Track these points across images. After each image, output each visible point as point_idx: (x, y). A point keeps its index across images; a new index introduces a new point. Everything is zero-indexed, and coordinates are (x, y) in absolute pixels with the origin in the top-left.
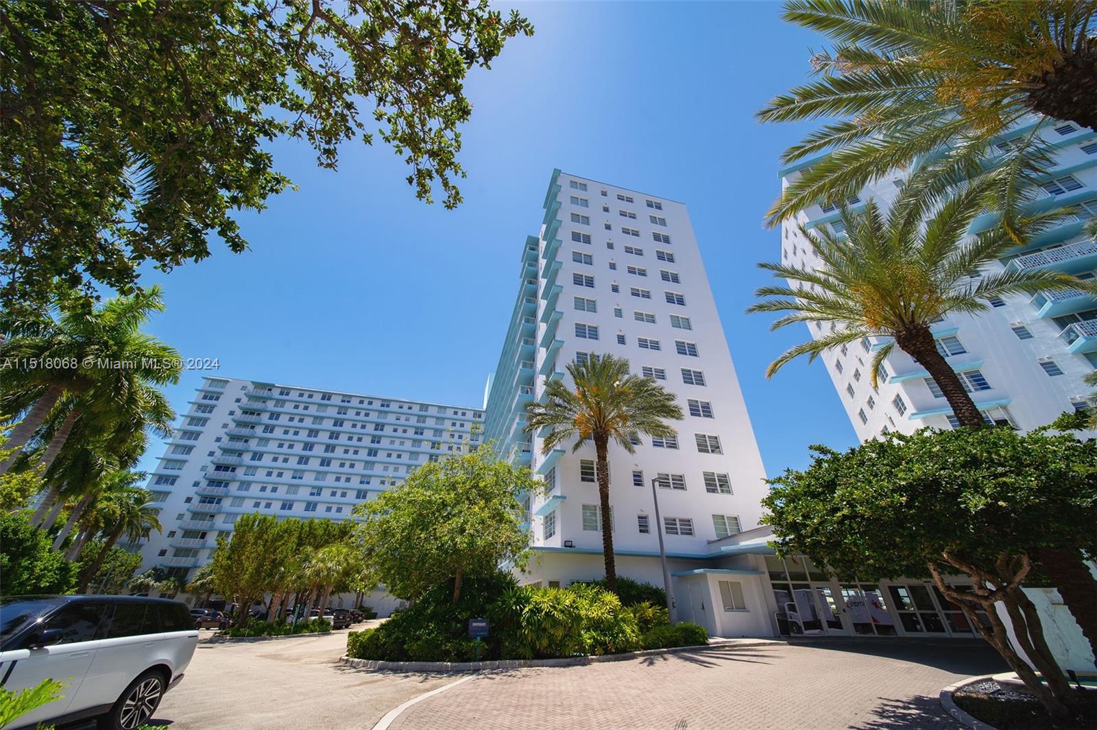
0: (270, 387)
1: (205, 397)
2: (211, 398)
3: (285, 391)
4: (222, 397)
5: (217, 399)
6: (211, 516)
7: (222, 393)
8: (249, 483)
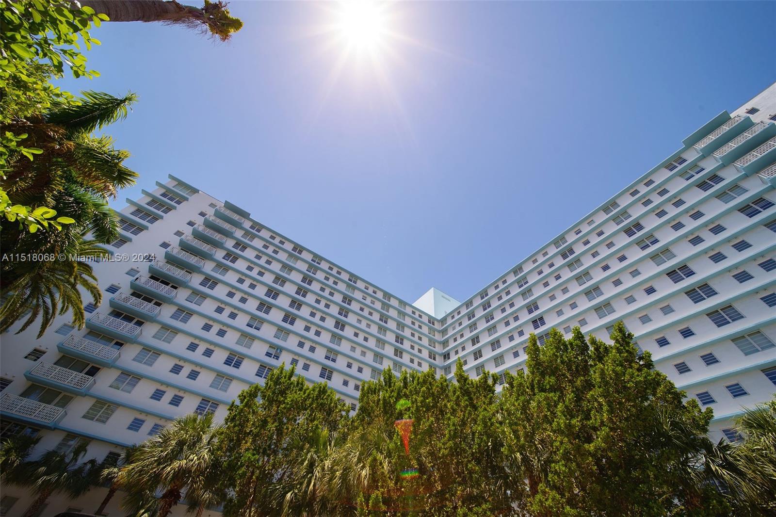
0: (245, 215)
1: (164, 195)
2: (171, 199)
3: (258, 226)
4: (184, 203)
5: (179, 203)
6: (117, 344)
7: (187, 199)
8: (190, 313)
